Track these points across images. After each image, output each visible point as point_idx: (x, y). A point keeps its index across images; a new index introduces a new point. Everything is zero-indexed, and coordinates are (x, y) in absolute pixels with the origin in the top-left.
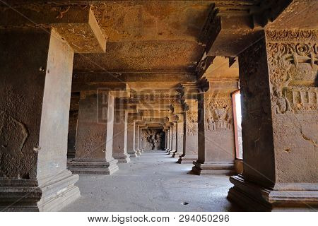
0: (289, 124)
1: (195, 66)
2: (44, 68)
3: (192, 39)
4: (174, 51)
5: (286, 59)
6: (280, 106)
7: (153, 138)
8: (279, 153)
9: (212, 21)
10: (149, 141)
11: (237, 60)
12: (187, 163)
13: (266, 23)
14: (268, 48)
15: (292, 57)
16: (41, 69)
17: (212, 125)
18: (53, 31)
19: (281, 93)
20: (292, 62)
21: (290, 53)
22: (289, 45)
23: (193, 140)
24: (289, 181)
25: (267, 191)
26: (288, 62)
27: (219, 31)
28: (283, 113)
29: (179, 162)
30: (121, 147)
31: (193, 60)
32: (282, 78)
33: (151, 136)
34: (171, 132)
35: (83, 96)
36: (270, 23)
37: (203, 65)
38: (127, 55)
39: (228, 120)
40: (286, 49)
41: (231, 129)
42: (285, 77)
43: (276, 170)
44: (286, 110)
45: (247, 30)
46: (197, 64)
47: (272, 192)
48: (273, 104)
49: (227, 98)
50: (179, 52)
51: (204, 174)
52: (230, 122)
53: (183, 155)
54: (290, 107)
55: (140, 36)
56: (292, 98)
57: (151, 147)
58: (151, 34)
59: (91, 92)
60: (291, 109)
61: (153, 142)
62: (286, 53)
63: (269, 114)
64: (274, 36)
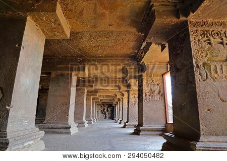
0: (209, 89)
1: (136, 54)
2: (20, 45)
3: (134, 30)
4: (121, 41)
5: (205, 41)
6: (201, 76)
7: (106, 110)
8: (202, 112)
9: (148, 15)
10: (102, 113)
11: (167, 46)
12: (130, 127)
13: (189, 14)
14: (191, 33)
15: (209, 40)
16: (17, 46)
17: (148, 97)
18: (29, 18)
19: (202, 66)
20: (209, 43)
21: (207, 37)
22: (207, 31)
23: (135, 110)
24: (211, 135)
25: (194, 143)
26: (206, 43)
27: (154, 21)
28: (204, 81)
29: (124, 127)
30: (81, 115)
31: (134, 49)
32: (202, 55)
33: (104, 109)
34: (118, 106)
35: (53, 75)
36: (192, 14)
37: (142, 53)
38: (87, 44)
39: (161, 94)
40: (204, 34)
41: (163, 101)
42: (204, 54)
43: (201, 125)
44: (207, 79)
45: (175, 20)
46: (138, 52)
47: (198, 143)
48: (196, 74)
49: (159, 78)
50: (125, 42)
51: (143, 135)
52: (162, 95)
53: (127, 122)
54: (209, 77)
55: (95, 27)
56: (211, 70)
57: (104, 117)
58: (103, 25)
59: (59, 72)
60: (210, 78)
61: (105, 114)
62: (204, 36)
63: (193, 82)
64: (195, 25)
